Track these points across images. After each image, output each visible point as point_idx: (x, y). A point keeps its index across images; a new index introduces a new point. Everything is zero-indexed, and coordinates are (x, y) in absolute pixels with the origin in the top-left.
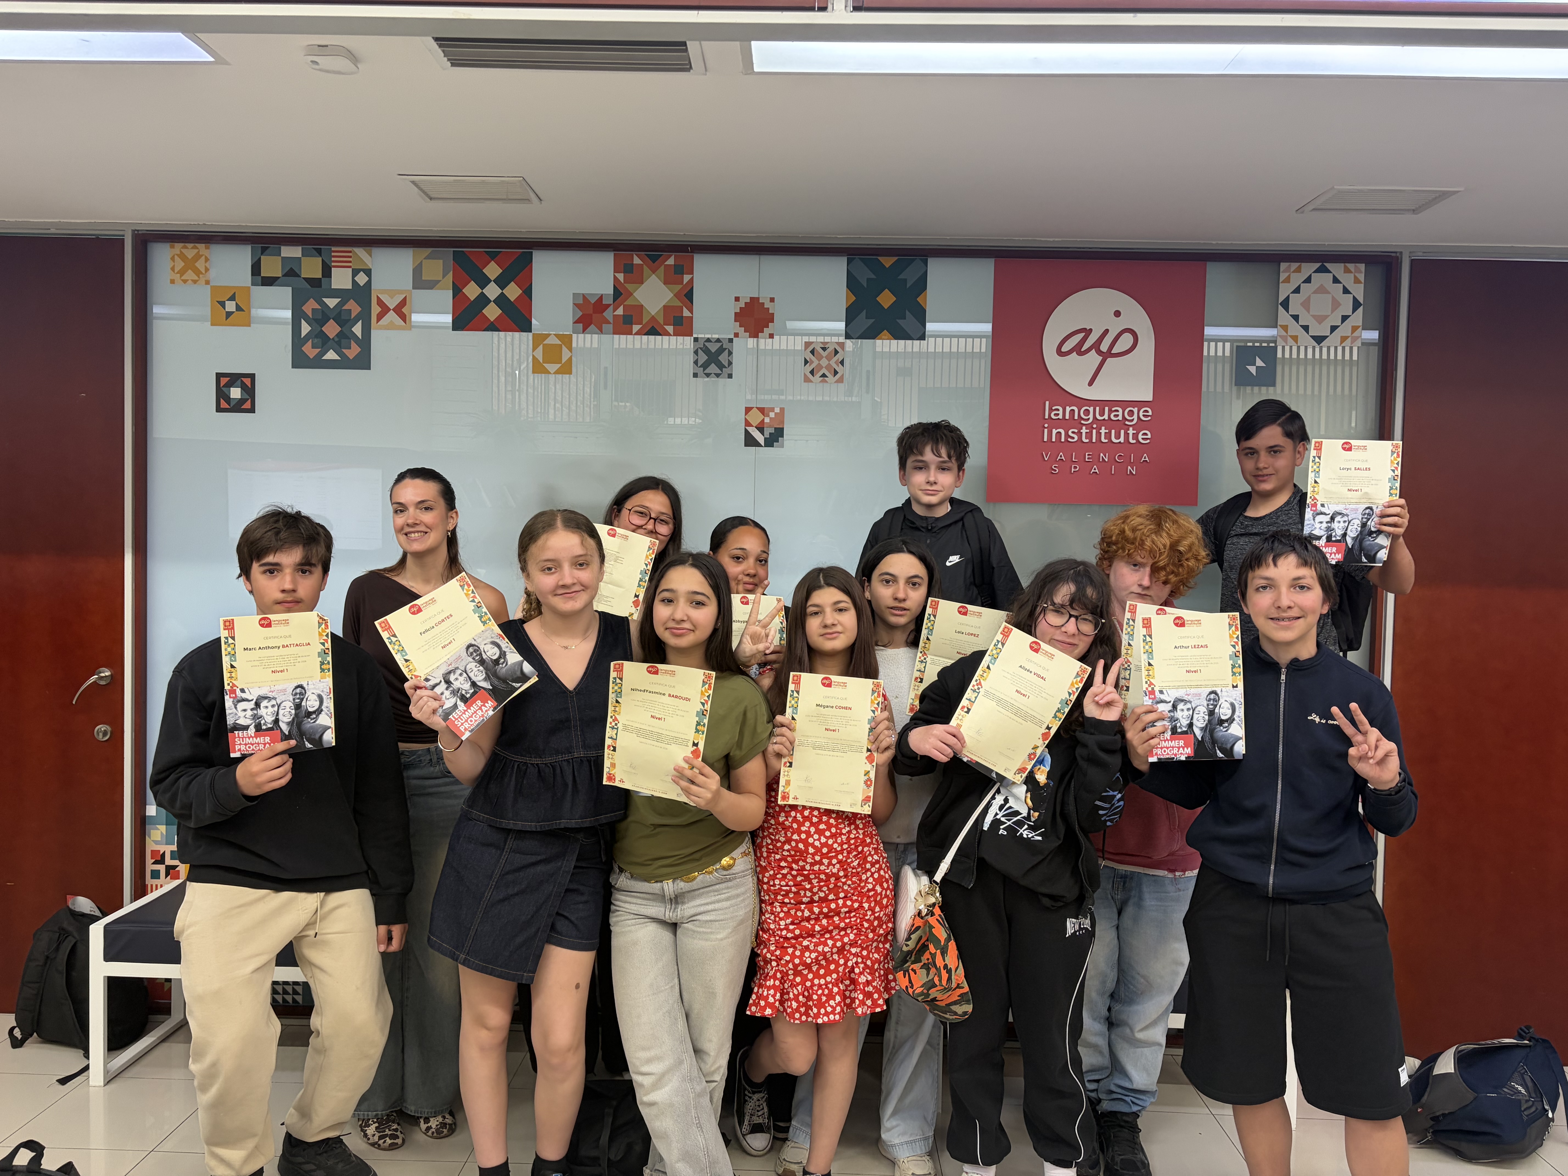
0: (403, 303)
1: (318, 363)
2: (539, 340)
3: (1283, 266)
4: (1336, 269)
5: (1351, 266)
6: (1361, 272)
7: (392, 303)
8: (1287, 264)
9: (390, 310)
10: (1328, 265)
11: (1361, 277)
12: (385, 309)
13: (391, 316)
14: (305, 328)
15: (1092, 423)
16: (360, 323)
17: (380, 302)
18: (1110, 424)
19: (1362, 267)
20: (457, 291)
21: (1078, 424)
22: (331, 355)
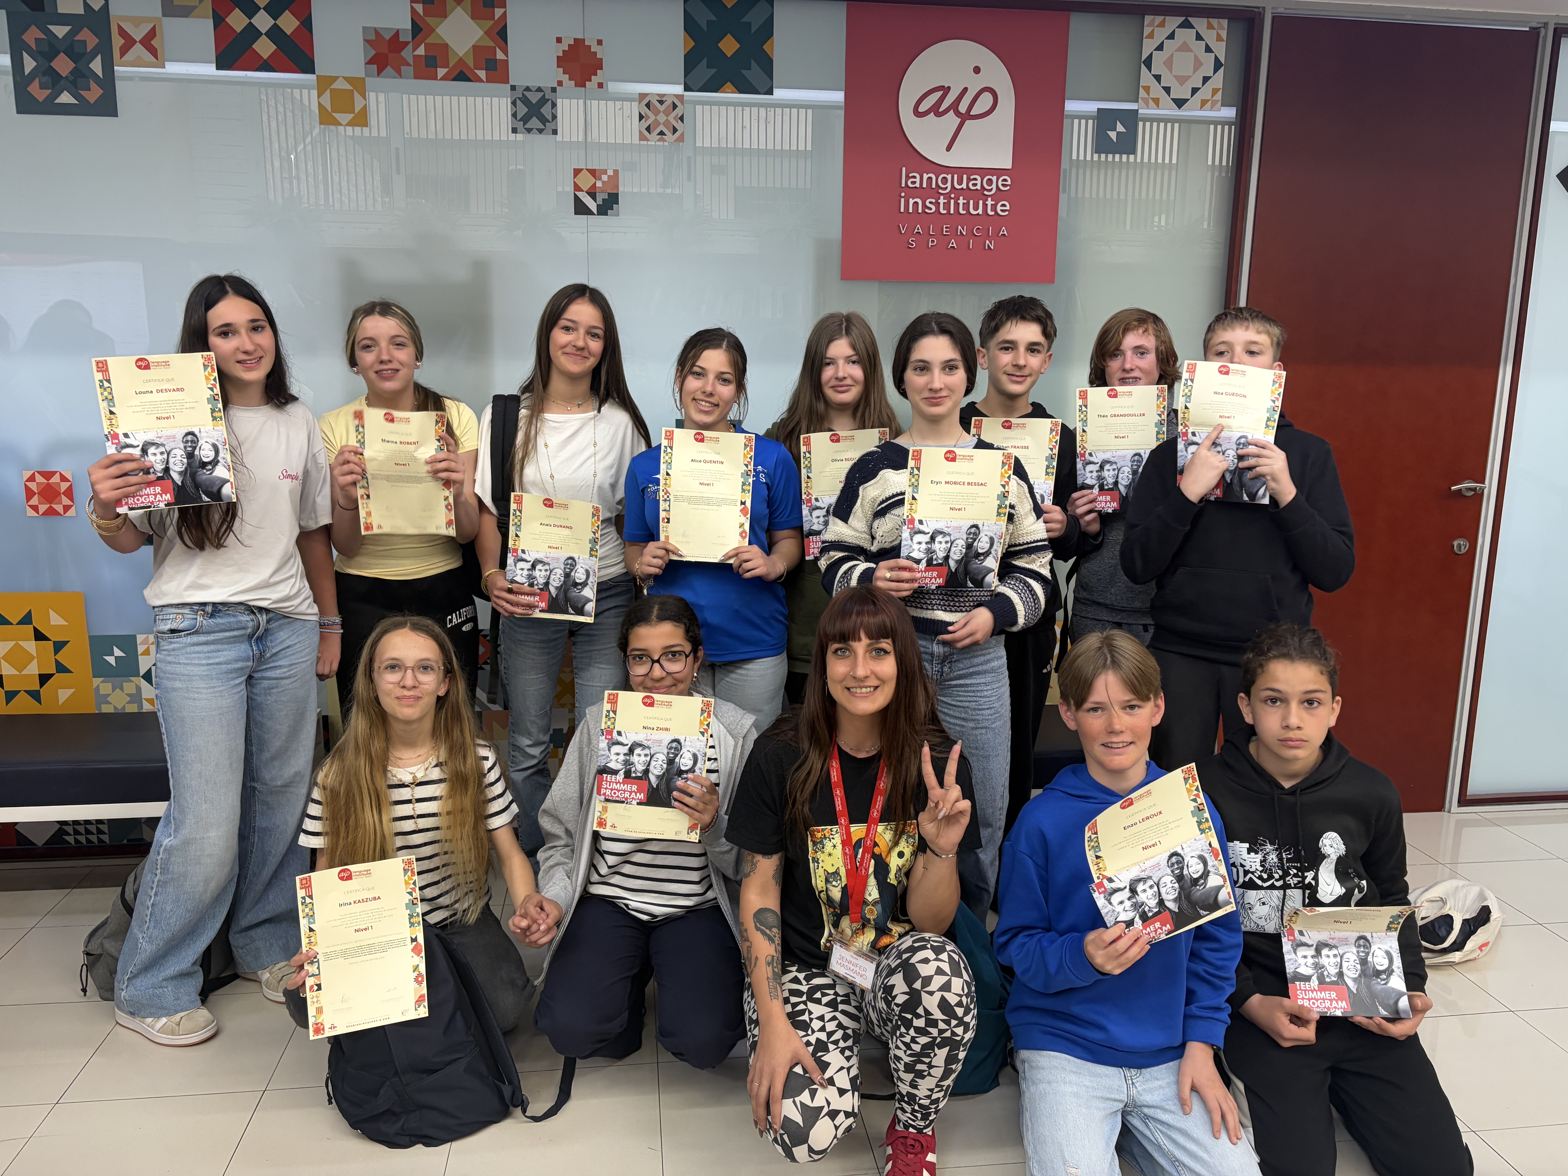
0: (152, 33)
1: (50, 108)
2: (324, 84)
3: (1148, 19)
4: (1200, 24)
5: (1214, 22)
6: (1223, 29)
7: (138, 34)
8: (1152, 17)
9: (135, 42)
10: (1192, 20)
11: (1224, 33)
12: (129, 42)
13: (138, 50)
14: (29, 64)
15: (950, 193)
16: (99, 58)
17: (122, 32)
18: (967, 193)
19: (1225, 22)
20: (219, 21)
21: (935, 193)
22: (66, 98)
